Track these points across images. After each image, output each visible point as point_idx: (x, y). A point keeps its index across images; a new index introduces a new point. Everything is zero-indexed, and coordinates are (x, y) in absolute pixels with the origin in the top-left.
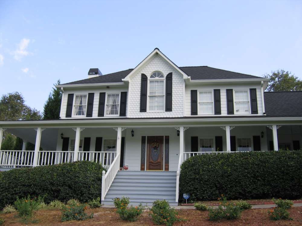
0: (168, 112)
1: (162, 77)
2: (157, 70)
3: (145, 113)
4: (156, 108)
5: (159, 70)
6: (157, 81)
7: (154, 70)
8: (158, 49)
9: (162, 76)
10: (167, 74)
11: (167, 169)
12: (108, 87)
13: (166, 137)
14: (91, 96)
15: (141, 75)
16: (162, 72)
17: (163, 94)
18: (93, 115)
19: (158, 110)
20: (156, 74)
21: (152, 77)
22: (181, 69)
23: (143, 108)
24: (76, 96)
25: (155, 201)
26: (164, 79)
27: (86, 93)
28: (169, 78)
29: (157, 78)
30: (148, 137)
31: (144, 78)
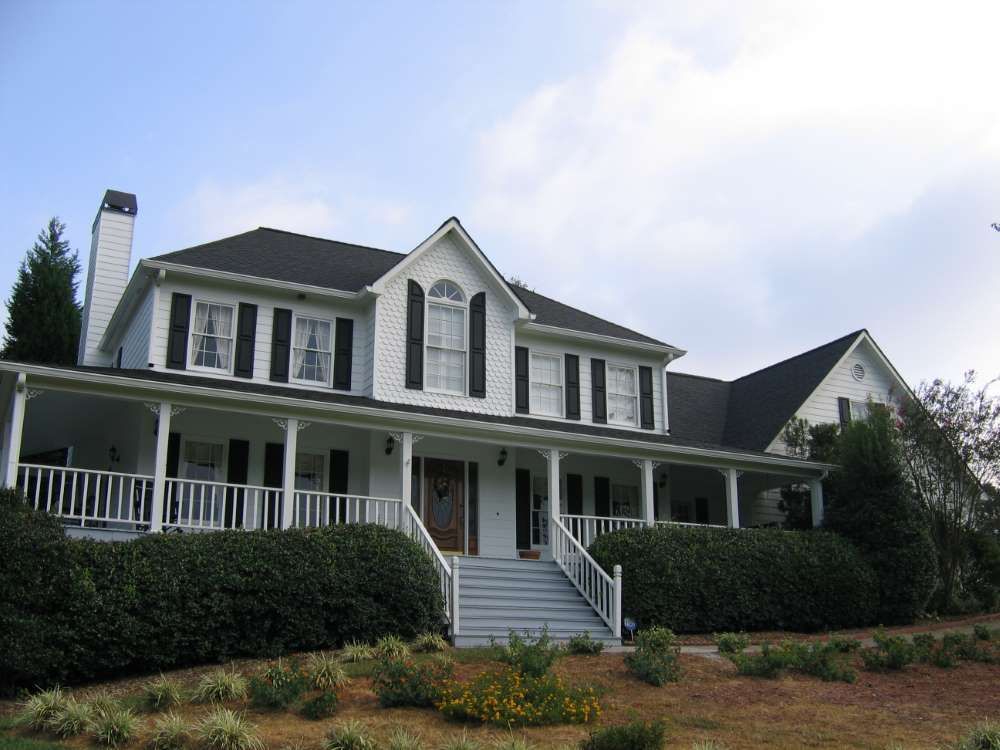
0: (476, 399)
1: (458, 300)
2: (446, 277)
3: (421, 392)
4: (443, 383)
5: (453, 279)
6: (447, 309)
7: (440, 277)
8: (458, 222)
9: (458, 297)
10: (474, 294)
11: (474, 550)
12: (302, 297)
13: (470, 463)
14: (248, 315)
15: (406, 283)
16: (462, 286)
17: (462, 347)
18: (255, 372)
19: (448, 388)
20: (446, 287)
21: (432, 293)
22: (512, 290)
23: (414, 380)
24: (198, 304)
25: (573, 635)
26: (466, 305)
27: (234, 302)
28: (478, 304)
29: (445, 300)
30: (426, 459)
31: (415, 292)
